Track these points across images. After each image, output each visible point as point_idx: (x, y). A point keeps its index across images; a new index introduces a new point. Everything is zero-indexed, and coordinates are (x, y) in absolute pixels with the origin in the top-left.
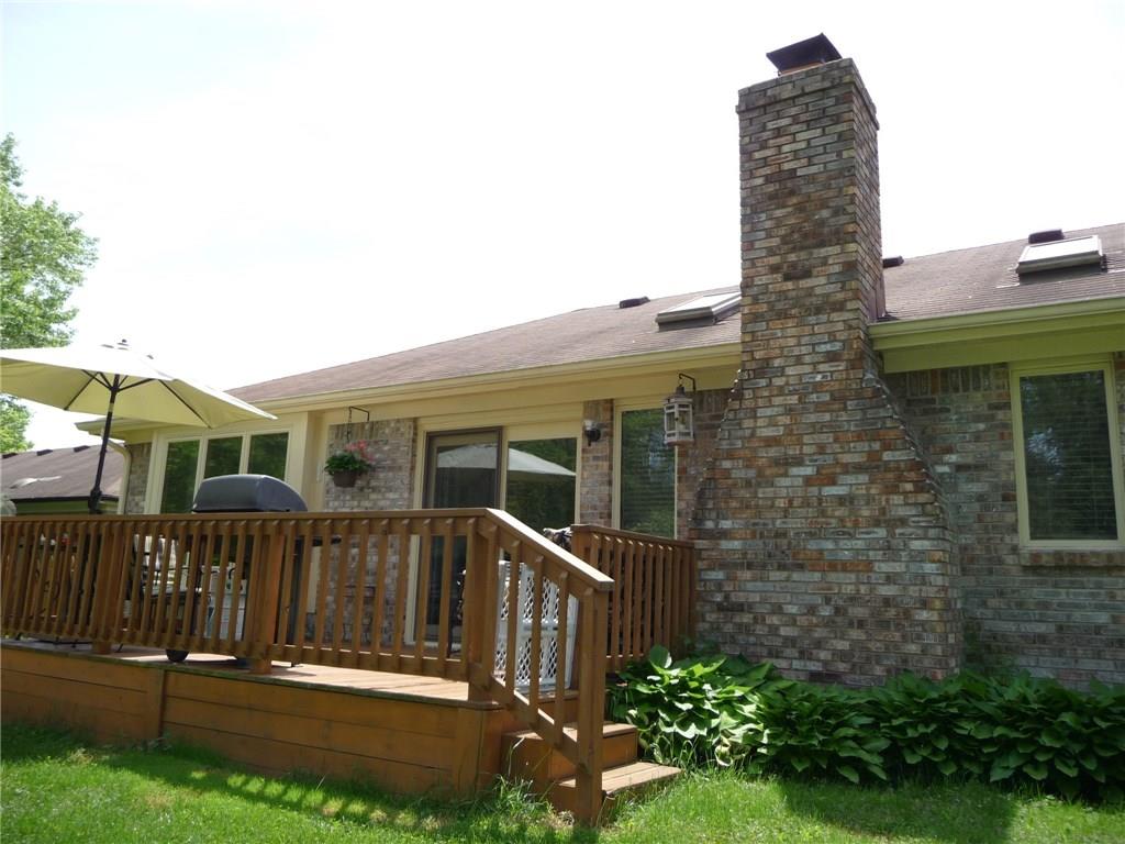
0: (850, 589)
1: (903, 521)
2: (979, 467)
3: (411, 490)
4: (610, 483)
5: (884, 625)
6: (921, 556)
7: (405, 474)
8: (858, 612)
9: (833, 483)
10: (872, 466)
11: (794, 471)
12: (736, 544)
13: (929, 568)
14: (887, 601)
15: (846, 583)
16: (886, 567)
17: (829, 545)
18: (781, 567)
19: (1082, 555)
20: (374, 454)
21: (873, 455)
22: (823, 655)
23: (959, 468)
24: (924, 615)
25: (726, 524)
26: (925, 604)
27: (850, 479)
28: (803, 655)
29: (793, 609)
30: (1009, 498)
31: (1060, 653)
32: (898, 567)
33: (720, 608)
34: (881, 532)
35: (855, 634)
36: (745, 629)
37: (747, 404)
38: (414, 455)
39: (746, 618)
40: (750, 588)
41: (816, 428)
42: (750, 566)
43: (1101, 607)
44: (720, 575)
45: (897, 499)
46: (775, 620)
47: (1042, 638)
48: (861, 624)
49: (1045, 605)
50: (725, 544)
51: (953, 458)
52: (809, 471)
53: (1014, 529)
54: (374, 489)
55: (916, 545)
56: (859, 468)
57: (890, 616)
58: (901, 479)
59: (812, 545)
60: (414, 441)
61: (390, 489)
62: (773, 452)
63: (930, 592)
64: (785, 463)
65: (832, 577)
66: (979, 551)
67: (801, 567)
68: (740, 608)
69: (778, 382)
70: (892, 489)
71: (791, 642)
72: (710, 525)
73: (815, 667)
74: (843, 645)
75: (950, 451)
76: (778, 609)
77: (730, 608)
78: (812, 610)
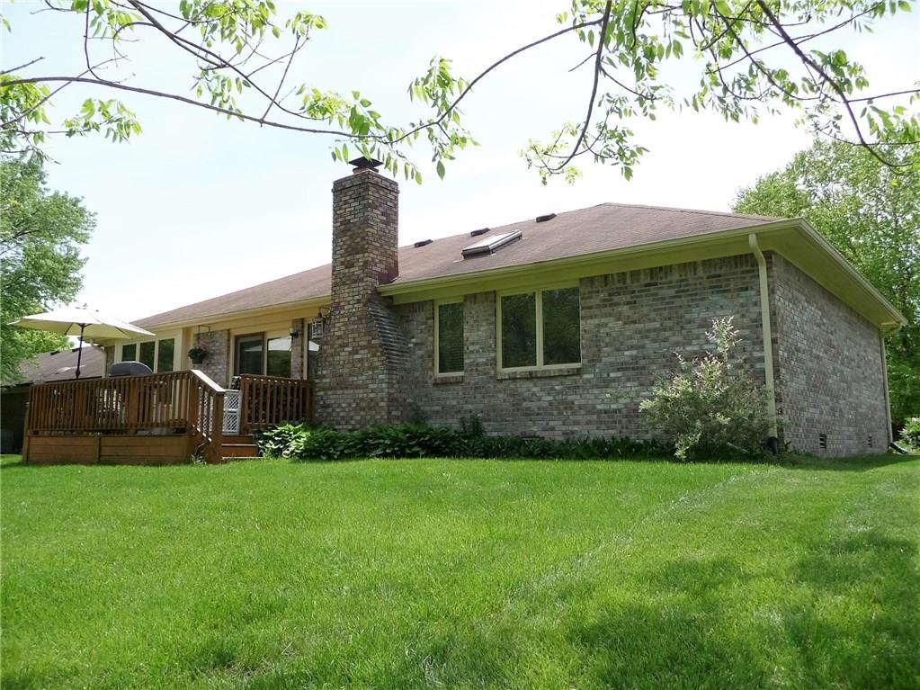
0: (361, 396)
1: (377, 368)
2: (422, 344)
3: (228, 364)
5: (370, 409)
6: (382, 381)
7: (225, 356)
8: (363, 404)
9: (357, 354)
10: (369, 346)
11: (346, 349)
12: (328, 380)
13: (384, 385)
14: (372, 400)
15: (360, 393)
16: (370, 386)
17: (355, 379)
18: (342, 389)
19: (449, 378)
20: (213, 348)
21: (369, 342)
22: (353, 422)
23: (416, 344)
24: (382, 404)
25: (325, 372)
26: (382, 400)
27: (362, 352)
28: (347, 423)
29: (344, 405)
30: (431, 356)
31: (442, 417)
32: (375, 386)
33: (322, 407)
34: (371, 373)
35: (362, 413)
36: (329, 413)
37: (332, 321)
38: (229, 347)
39: (330, 410)
40: (332, 398)
41: (353, 331)
42: (331, 389)
43: (454, 398)
44: (322, 393)
45: (376, 359)
46: (338, 410)
47: (437, 412)
48: (364, 409)
49: (439, 399)
50: (324, 381)
51: (414, 340)
52: (350, 349)
53: (432, 368)
54: (213, 364)
55: (380, 377)
56: (363, 347)
57: (372, 405)
58: (377, 351)
59: (350, 379)
60: (229, 340)
61: (219, 364)
62: (340, 342)
63: (384, 395)
64: (343, 346)
65: (356, 391)
66: (421, 379)
67: (347, 388)
68: (328, 406)
69: (342, 312)
70: (374, 355)
71: (343, 417)
72: (319, 373)
73: (350, 427)
74: (358, 418)
75: (413, 337)
76: (339, 406)
77: (326, 406)
78: (349, 405)
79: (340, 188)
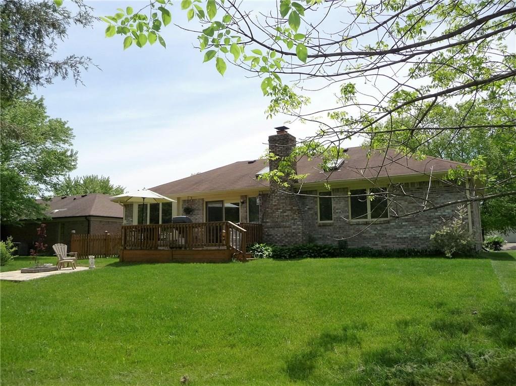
0: (288, 231)
1: (296, 219)
2: (312, 208)
3: (203, 214)
4: (247, 212)
5: (293, 236)
6: (298, 225)
7: (202, 211)
8: (289, 235)
9: (285, 213)
10: (291, 210)
11: (279, 210)
12: (269, 224)
13: (300, 227)
14: (294, 233)
15: (287, 230)
16: (293, 227)
17: (284, 223)
18: (277, 228)
19: (327, 223)
20: (194, 207)
21: (292, 208)
22: (284, 242)
23: (309, 209)
24: (299, 235)
25: (267, 220)
26: (299, 233)
27: (288, 212)
28: (281, 243)
29: (278, 235)
30: (316, 214)
31: (323, 240)
32: (295, 227)
33: (267, 235)
34: (293, 221)
35: (289, 238)
36: (270, 239)
37: (271, 198)
38: (203, 206)
39: (271, 237)
40: (272, 232)
41: (282, 203)
42: (272, 228)
43: (329, 232)
44: (266, 230)
45: (295, 215)
46: (276, 237)
47: (320, 238)
48: (290, 237)
49: (321, 232)
50: (268, 224)
51: (308, 207)
52: (281, 211)
53: (317, 219)
54: (195, 215)
55: (298, 223)
56: (289, 210)
57: (294, 235)
58: (296, 212)
59: (282, 224)
60: (203, 203)
61: (198, 215)
62: (275, 207)
63: (300, 231)
64: (277, 209)
65: (285, 229)
66: (311, 223)
67: (280, 228)
68: (270, 235)
69: (276, 194)
70: (294, 214)
71: (279, 240)
72: (265, 220)
73: (283, 244)
74: (287, 240)
75: (307, 206)
76: (277, 235)
77: (268, 235)
78: (282, 235)
79: (272, 139)
